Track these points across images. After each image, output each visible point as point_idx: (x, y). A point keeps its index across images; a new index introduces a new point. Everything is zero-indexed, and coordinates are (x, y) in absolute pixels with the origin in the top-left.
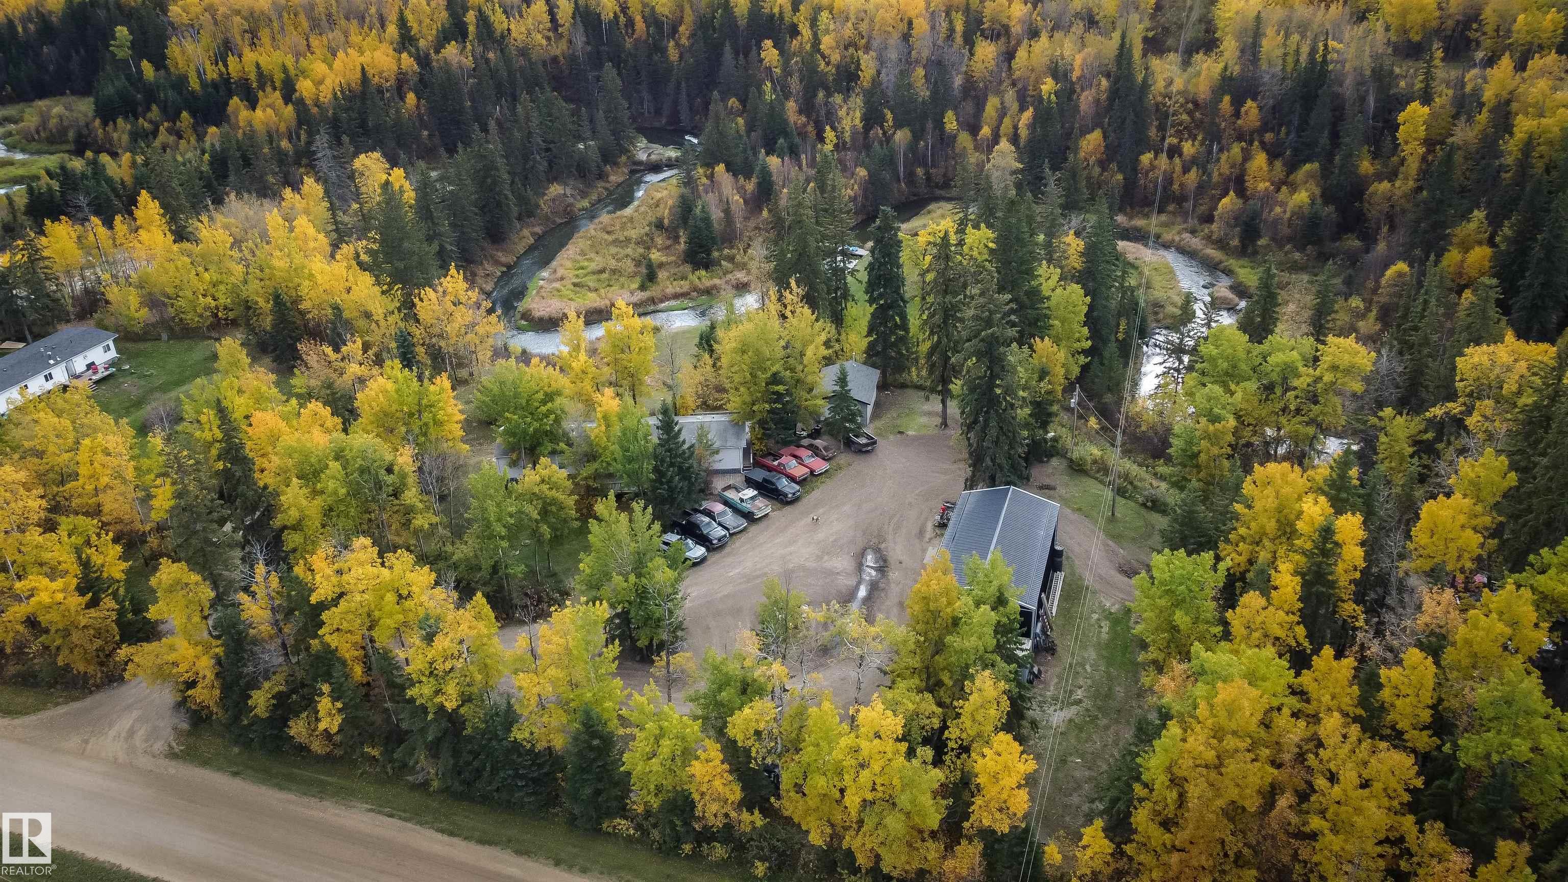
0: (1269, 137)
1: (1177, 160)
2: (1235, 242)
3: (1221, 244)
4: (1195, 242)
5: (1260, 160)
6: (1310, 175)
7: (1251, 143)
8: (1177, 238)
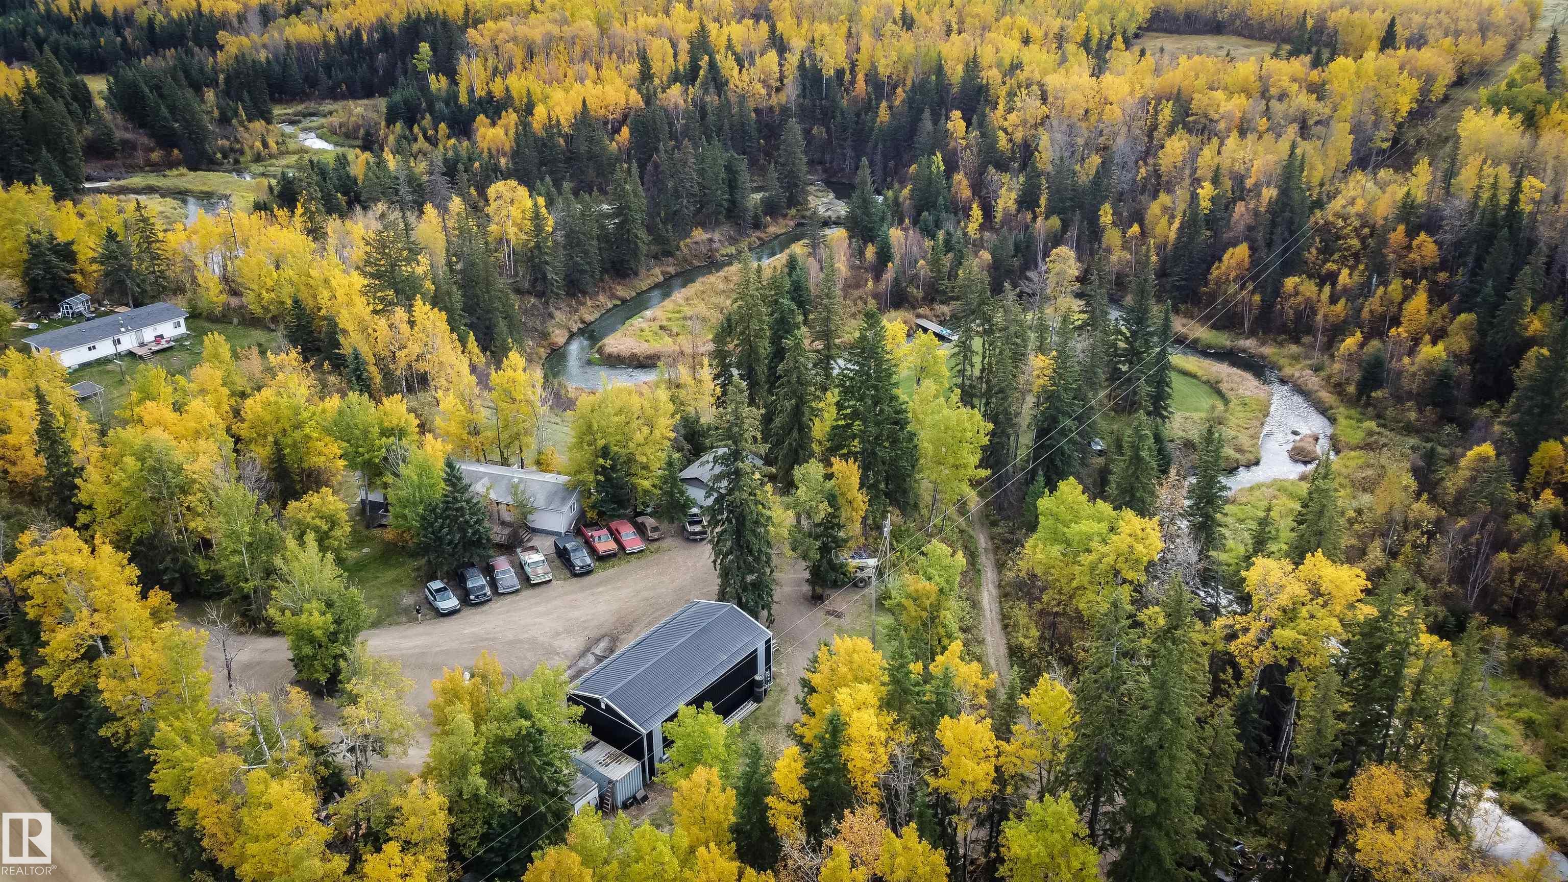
0: (1442, 276)
1: (1327, 289)
2: (1351, 389)
3: (1338, 388)
4: (1313, 381)
5: (1420, 301)
6: (1465, 328)
7: (1416, 282)
8: (1297, 374)
